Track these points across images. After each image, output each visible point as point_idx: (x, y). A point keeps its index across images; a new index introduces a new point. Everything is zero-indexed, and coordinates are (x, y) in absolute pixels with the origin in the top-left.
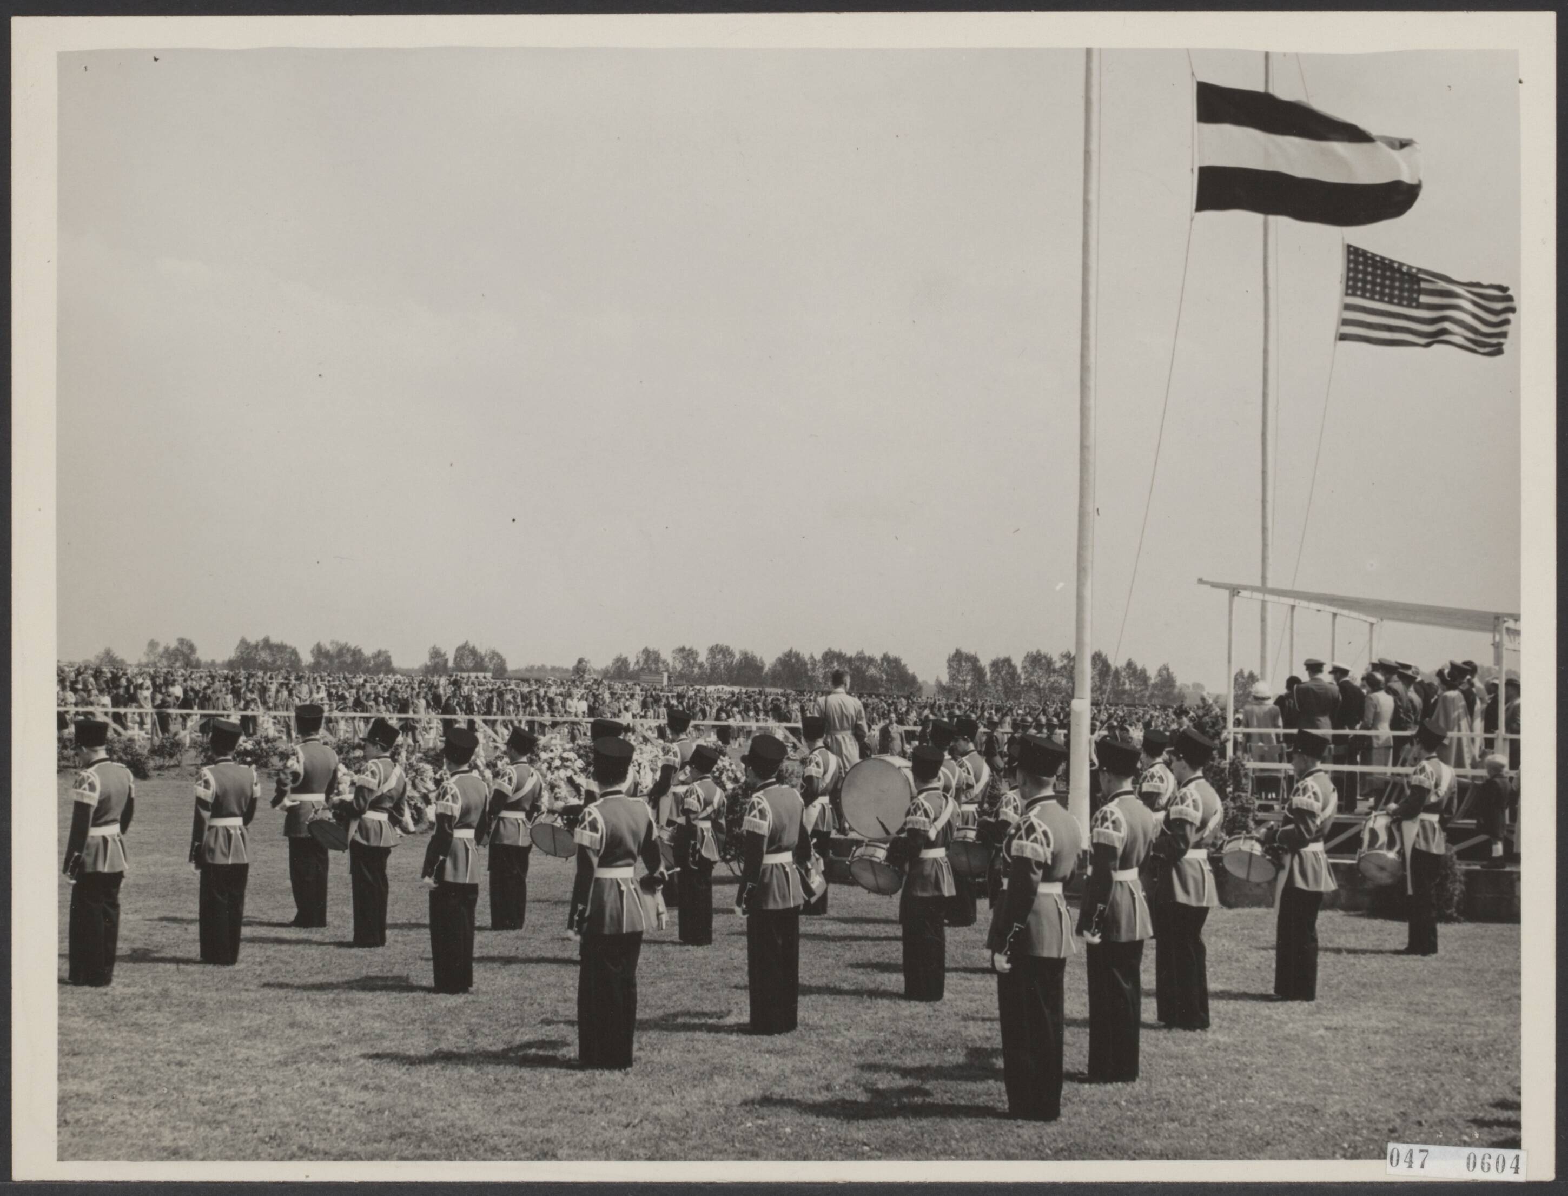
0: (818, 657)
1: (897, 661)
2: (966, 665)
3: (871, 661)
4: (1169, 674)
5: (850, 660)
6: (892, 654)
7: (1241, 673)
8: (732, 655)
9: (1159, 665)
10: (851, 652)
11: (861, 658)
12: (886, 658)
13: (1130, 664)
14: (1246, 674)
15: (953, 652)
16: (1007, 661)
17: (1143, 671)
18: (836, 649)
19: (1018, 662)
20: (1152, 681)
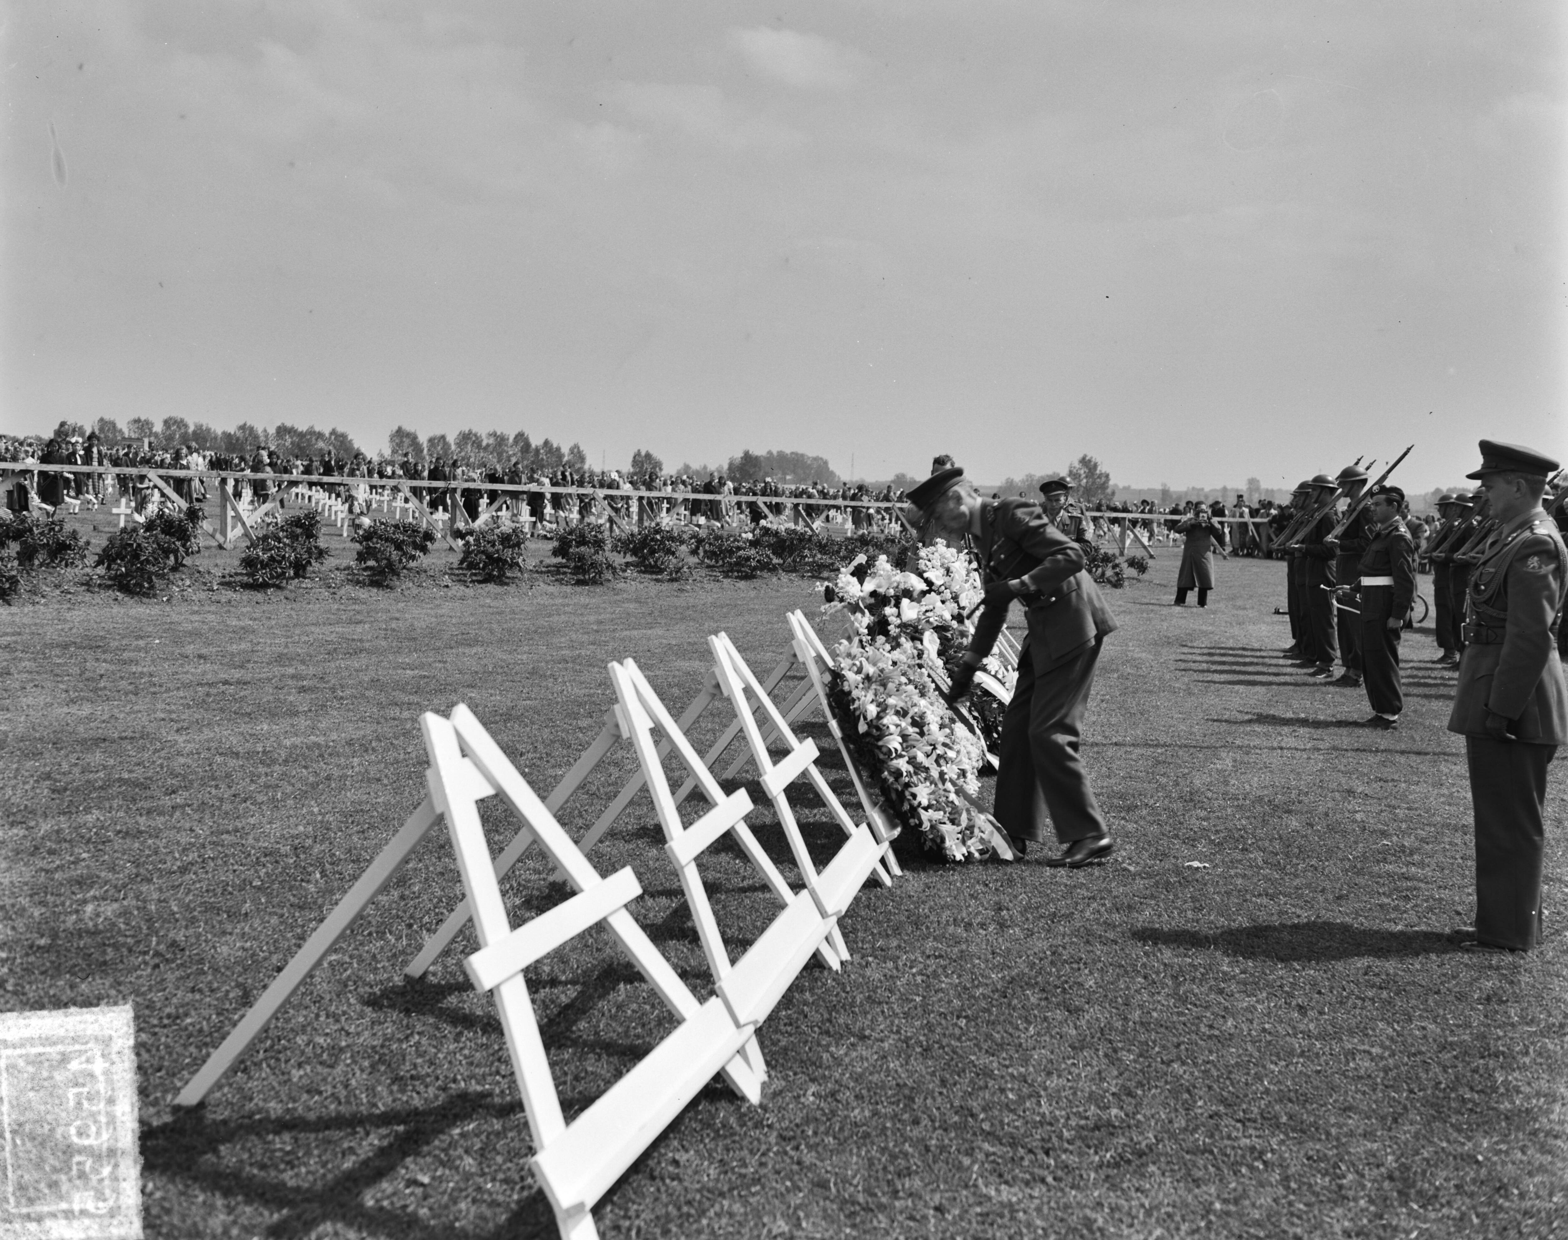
0: (272, 431)
1: (343, 436)
2: (407, 441)
3: (320, 435)
4: (579, 452)
5: (301, 435)
6: (340, 429)
7: (638, 454)
8: (186, 426)
9: (572, 444)
10: (302, 427)
11: (311, 432)
12: (333, 432)
13: (546, 443)
14: (643, 453)
15: (395, 428)
16: (443, 437)
17: (558, 449)
18: (289, 424)
19: (451, 439)
20: (566, 459)
